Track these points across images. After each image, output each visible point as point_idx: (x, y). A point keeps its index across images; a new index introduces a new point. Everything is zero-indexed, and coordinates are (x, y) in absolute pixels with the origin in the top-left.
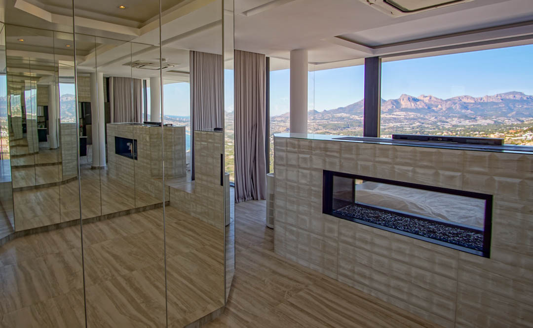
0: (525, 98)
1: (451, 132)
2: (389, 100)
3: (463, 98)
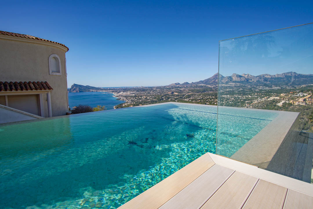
0: (297, 75)
1: (259, 93)
2: (226, 77)
3: (265, 75)
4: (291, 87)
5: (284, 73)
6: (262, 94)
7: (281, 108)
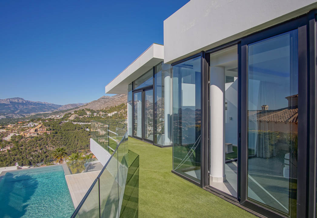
4: (19, 115)
5: (9, 99)
7: (9, 143)
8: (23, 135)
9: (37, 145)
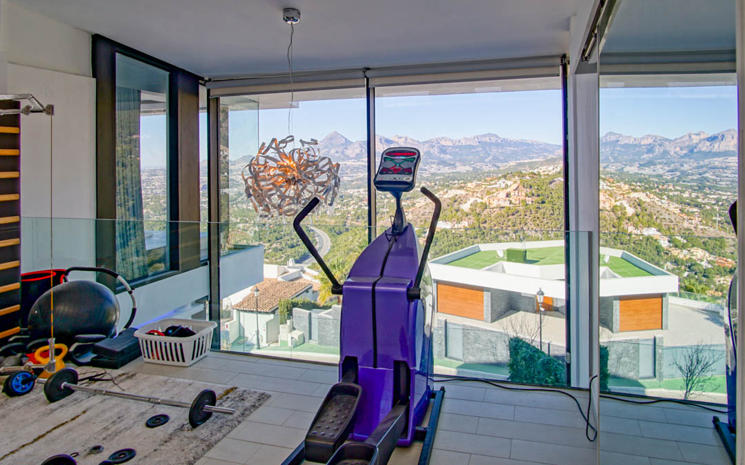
0: (500, 142)
1: (430, 182)
2: (357, 142)
3: (441, 140)
4: (490, 166)
5: (477, 136)
6: (436, 184)
7: (467, 215)
8: (488, 204)
9: (509, 224)
